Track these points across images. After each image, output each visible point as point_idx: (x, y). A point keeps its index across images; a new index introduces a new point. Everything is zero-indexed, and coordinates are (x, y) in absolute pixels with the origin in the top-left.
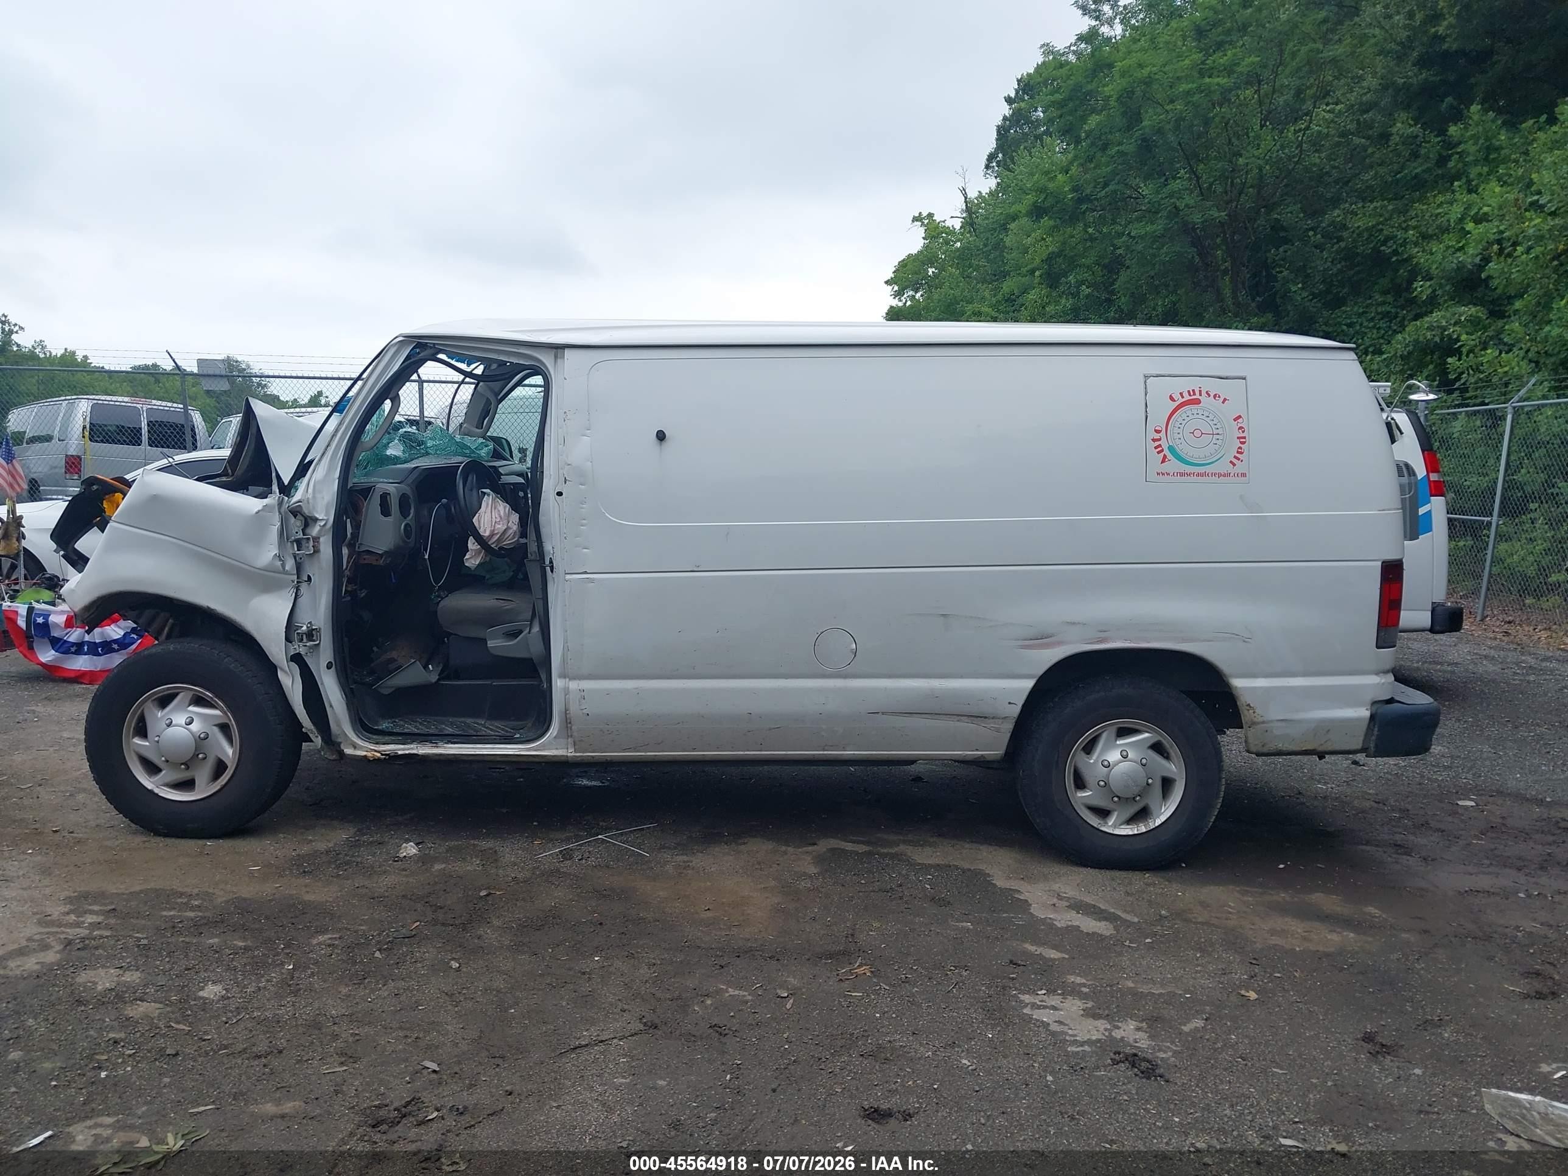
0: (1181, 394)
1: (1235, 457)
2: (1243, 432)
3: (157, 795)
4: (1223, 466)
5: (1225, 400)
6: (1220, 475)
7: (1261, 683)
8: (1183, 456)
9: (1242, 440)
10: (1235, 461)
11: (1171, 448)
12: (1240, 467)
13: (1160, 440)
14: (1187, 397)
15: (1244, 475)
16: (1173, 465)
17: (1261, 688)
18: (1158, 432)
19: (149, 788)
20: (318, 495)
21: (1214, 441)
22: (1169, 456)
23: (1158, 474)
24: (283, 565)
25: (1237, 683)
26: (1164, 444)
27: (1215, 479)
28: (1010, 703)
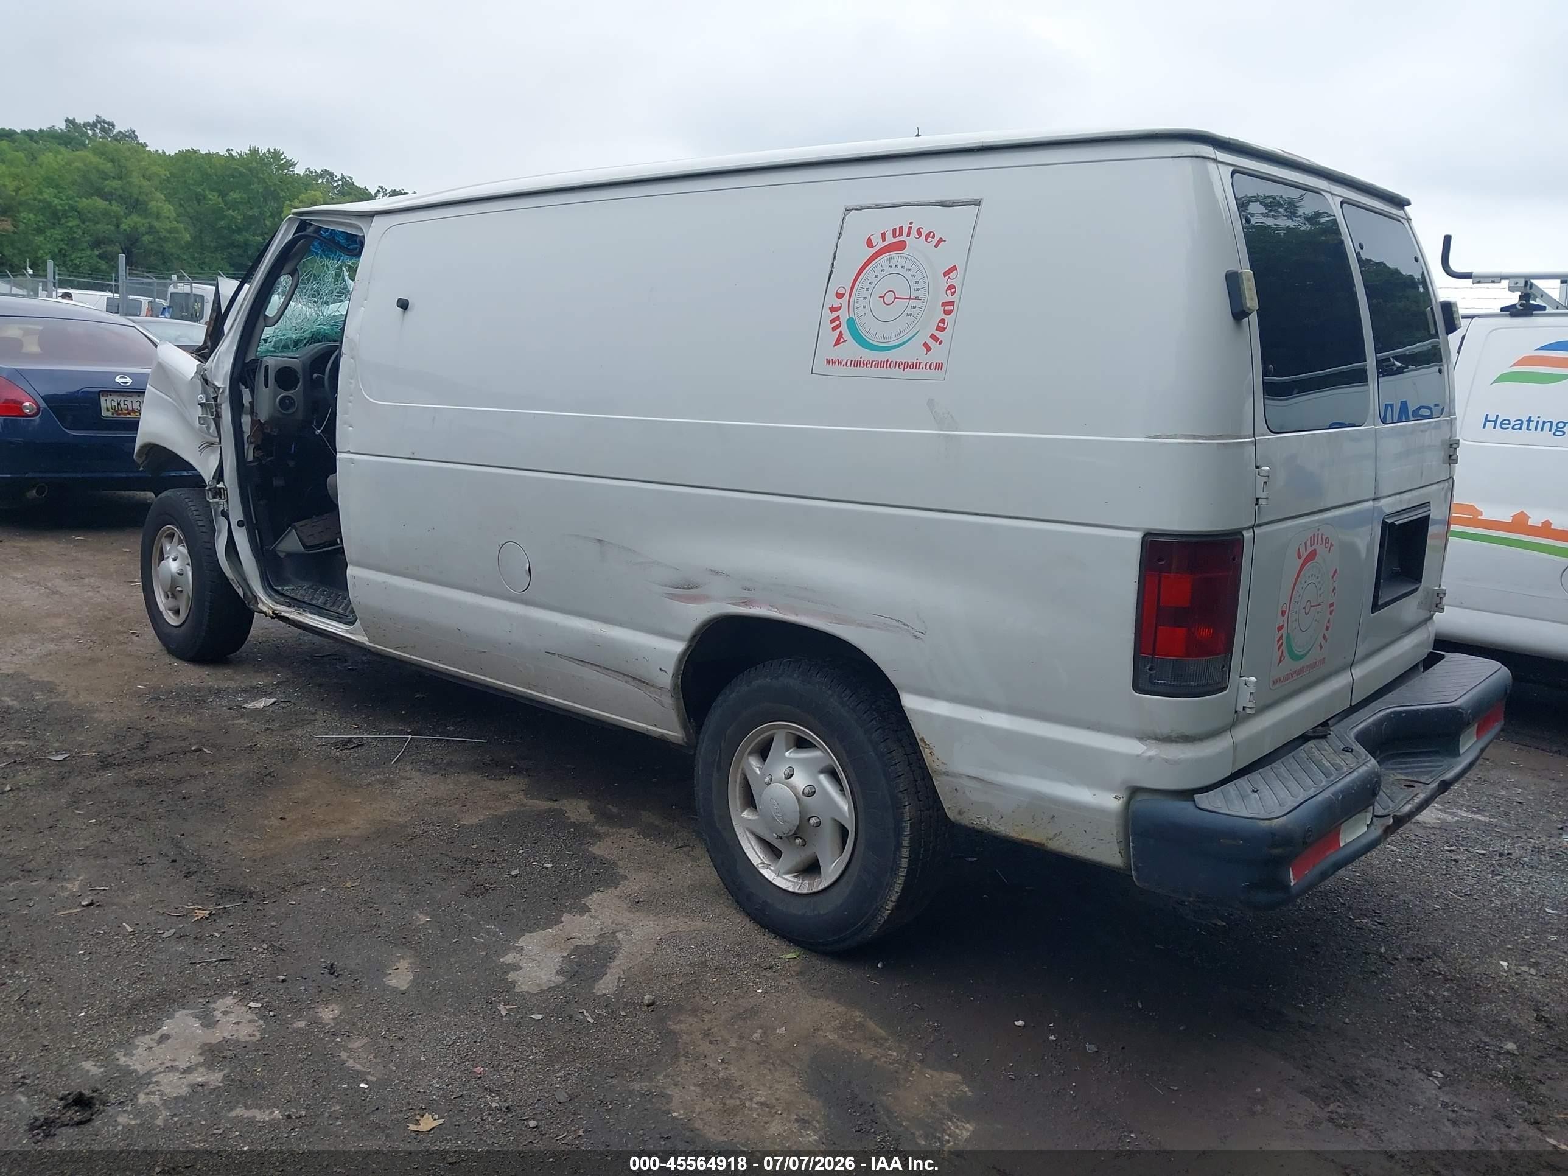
0: (883, 235)
1: (933, 337)
2: (953, 294)
3: (163, 616)
4: (913, 352)
5: (941, 240)
6: (907, 366)
7: (941, 708)
8: (864, 334)
9: (948, 307)
10: (931, 342)
11: (851, 322)
12: (938, 353)
13: (839, 309)
14: (890, 240)
15: (939, 366)
16: (850, 349)
17: (938, 716)
18: (839, 296)
19: (161, 610)
20: (221, 365)
21: (909, 310)
22: (847, 335)
23: (828, 362)
24: (208, 430)
25: (909, 701)
26: (843, 315)
27: (898, 372)
28: (661, 669)
